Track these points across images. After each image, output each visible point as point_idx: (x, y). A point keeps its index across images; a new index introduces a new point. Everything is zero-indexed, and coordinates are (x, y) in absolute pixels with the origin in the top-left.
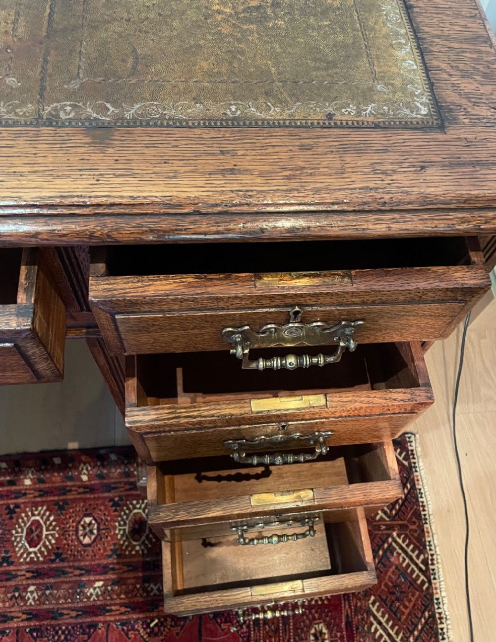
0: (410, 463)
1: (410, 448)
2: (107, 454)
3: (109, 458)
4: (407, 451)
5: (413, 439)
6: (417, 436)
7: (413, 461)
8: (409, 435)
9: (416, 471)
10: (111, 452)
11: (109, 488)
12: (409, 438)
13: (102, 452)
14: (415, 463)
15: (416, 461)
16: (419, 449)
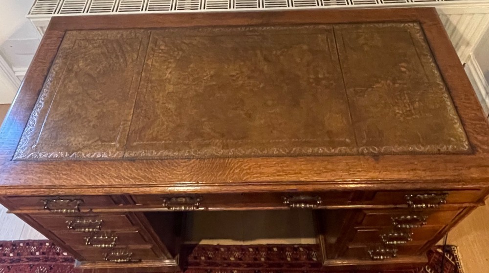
0: (456, 263)
1: (455, 254)
2: (298, 248)
3: (299, 249)
4: (453, 256)
5: (456, 249)
6: (458, 247)
7: (457, 262)
8: (454, 247)
9: (460, 268)
10: (300, 247)
11: (300, 266)
12: (454, 248)
13: (296, 246)
14: (458, 263)
15: (459, 262)
16: (460, 255)
